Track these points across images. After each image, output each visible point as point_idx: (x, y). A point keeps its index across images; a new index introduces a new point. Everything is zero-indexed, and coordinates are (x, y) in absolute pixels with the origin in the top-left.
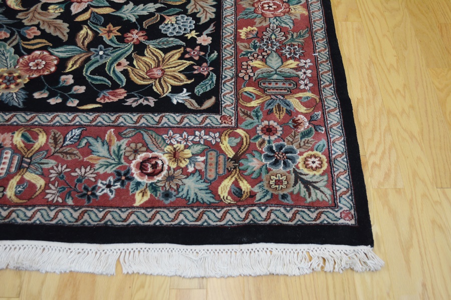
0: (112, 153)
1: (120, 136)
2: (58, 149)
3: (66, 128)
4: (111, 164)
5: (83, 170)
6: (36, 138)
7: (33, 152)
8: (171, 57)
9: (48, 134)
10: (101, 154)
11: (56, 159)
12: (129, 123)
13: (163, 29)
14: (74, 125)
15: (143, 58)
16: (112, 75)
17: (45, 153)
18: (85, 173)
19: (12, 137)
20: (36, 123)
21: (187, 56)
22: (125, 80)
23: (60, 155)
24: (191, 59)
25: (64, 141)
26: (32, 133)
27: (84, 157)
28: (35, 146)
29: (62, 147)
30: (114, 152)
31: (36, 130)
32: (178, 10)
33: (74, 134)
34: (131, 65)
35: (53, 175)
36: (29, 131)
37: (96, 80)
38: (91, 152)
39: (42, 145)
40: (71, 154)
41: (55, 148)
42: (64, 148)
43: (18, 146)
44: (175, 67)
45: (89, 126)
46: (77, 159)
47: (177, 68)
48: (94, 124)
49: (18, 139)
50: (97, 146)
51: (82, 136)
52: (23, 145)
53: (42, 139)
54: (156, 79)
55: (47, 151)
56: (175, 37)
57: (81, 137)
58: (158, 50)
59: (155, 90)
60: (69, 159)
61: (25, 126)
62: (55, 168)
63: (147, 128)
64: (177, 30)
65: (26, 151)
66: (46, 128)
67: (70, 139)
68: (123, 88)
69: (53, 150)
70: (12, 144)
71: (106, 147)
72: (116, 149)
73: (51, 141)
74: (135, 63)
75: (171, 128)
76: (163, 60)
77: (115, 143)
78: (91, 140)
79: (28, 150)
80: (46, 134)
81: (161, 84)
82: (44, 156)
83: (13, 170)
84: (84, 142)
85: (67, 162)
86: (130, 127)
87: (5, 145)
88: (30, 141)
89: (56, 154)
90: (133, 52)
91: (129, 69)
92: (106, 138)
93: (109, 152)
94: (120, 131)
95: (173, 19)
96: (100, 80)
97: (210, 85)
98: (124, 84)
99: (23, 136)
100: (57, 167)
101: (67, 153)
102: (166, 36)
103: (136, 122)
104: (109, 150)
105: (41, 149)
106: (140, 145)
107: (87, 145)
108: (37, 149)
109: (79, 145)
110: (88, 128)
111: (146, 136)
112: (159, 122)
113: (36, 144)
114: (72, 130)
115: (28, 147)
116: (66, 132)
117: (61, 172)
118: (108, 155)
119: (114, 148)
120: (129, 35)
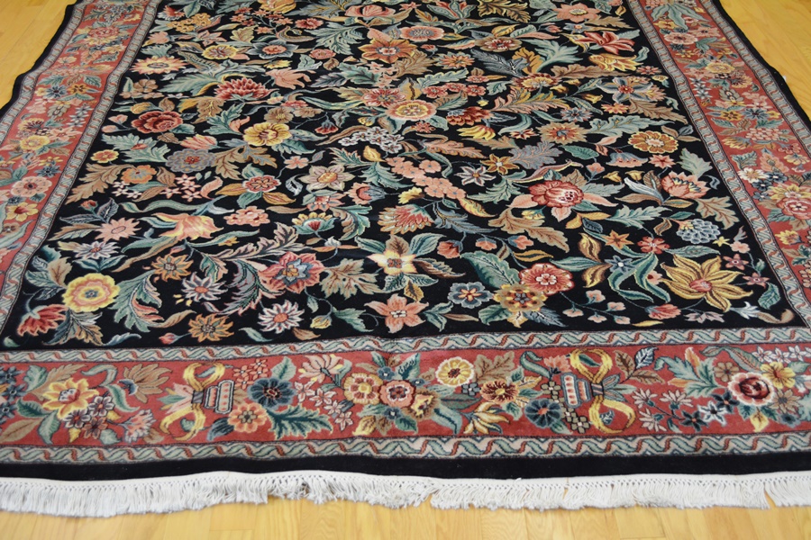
0: (699, 374)
1: (702, 356)
2: (631, 371)
3: (633, 349)
4: (703, 388)
5: (672, 395)
6: (600, 360)
7: (602, 376)
8: (710, 268)
9: (612, 356)
10: (686, 377)
11: (633, 383)
12: (708, 341)
13: (683, 237)
14: (640, 344)
15: (676, 269)
16: (648, 289)
17: (618, 378)
18: (677, 398)
19: (569, 360)
20: (592, 344)
21: (728, 266)
22: (668, 295)
23: (636, 378)
24: (734, 269)
25: (636, 364)
26: (591, 355)
27: (667, 380)
28: (601, 370)
29: (636, 370)
30: (701, 373)
31: (595, 351)
32: (689, 214)
33: (644, 354)
34: (665, 276)
35: (639, 402)
36: (586, 352)
37: (632, 295)
38: (673, 375)
39: (610, 368)
40: (650, 377)
41: (628, 371)
42: (639, 371)
43: (580, 370)
44: (721, 278)
45: (658, 345)
46: (659, 384)
47: (724, 279)
48: (665, 342)
49: (576, 362)
50: (678, 367)
51: (656, 358)
52: (586, 369)
53: (607, 363)
54: (706, 292)
55: (619, 375)
56: (701, 244)
57: (654, 358)
58: (689, 260)
59: (712, 305)
60: (650, 383)
61: (579, 347)
62: (637, 394)
63: (732, 346)
64: (701, 236)
65: (592, 375)
66: (608, 349)
67: (642, 361)
68: (669, 303)
69: (626, 374)
70: (571, 368)
71: (689, 368)
72: (703, 371)
73: (619, 363)
74: (668, 274)
75: (760, 344)
76: (703, 272)
77: (700, 364)
78: (669, 361)
79: (594, 375)
80: (610, 356)
81: (714, 298)
82: (616, 381)
83: (585, 397)
84: (660, 364)
85: (649, 387)
86: (710, 345)
87: (563, 369)
88: (593, 364)
89: (632, 378)
90: (659, 263)
91: (666, 281)
92: (687, 358)
93: (695, 374)
94: (700, 349)
95: (688, 223)
96: (636, 295)
97: (774, 297)
98: (669, 300)
99: (581, 358)
100: (639, 392)
101: (644, 377)
102: (689, 243)
103: (715, 339)
104: (694, 371)
105: (609, 373)
106: (729, 365)
107: (666, 366)
108: (605, 373)
109: (655, 367)
110: (660, 347)
111: (732, 354)
112: (742, 339)
113: (602, 367)
114: (640, 350)
115: (595, 371)
116: (634, 353)
117: (647, 399)
118: (695, 378)
119: (699, 369)
120: (644, 243)
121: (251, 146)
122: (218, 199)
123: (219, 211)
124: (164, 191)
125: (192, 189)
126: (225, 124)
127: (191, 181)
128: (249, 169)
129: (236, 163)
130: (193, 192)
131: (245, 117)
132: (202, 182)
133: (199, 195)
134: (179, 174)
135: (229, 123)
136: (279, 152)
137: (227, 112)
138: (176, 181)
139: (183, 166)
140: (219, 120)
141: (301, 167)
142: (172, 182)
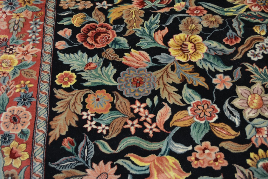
121: (179, 62)
122: (174, 132)
123: (180, 149)
124: (126, 123)
125: (149, 120)
126: (150, 36)
127: (145, 108)
128: (187, 92)
129: (173, 84)
130: (151, 125)
131: (163, 28)
132: (154, 110)
133: (157, 127)
134: (132, 101)
135: (153, 34)
136: (204, 69)
137: (148, 23)
138: (132, 110)
139: (132, 89)
140: (145, 32)
141: (228, 87)
142: (129, 110)
